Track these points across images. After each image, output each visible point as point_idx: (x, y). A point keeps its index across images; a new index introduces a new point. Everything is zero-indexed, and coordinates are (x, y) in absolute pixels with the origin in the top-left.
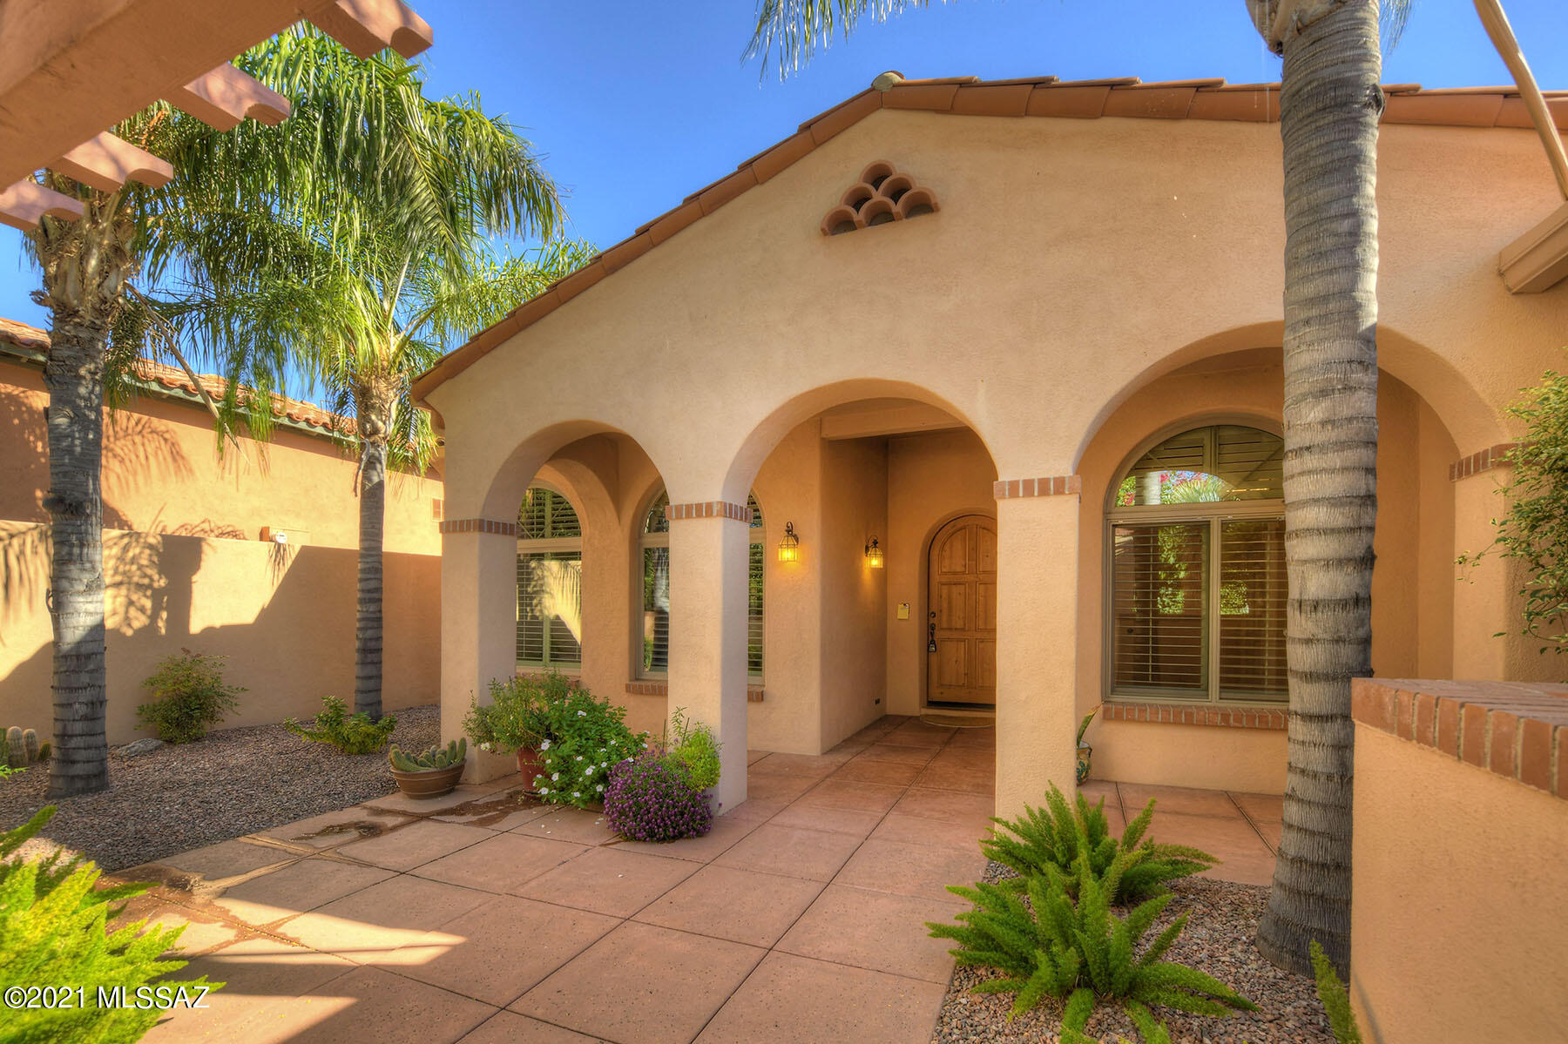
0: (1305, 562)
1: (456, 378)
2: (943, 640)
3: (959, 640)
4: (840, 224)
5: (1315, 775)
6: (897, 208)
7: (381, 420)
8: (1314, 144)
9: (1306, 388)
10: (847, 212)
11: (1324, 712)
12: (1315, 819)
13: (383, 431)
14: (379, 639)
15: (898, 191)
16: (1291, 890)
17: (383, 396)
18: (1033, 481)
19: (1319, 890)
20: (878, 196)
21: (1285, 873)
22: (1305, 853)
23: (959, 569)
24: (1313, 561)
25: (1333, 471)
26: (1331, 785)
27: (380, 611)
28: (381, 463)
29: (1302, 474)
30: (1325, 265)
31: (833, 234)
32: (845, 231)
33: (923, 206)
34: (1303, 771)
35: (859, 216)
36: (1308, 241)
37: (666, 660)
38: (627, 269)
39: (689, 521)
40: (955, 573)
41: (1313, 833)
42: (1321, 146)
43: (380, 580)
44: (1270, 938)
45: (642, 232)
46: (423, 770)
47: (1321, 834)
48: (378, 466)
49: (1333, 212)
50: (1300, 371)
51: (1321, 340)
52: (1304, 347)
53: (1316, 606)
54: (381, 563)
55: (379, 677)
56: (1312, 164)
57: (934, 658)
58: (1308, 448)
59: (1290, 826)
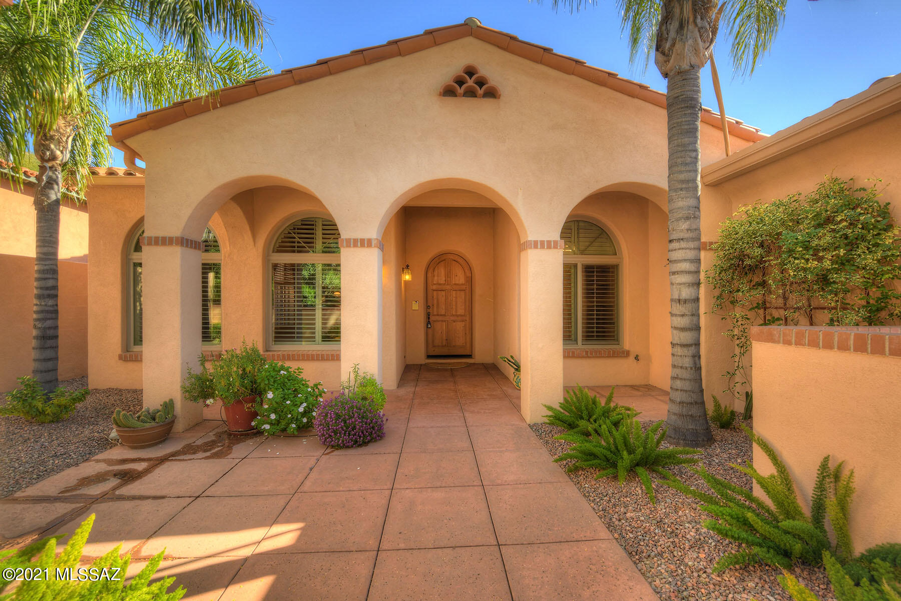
0: (681, 284)
1: (159, 131)
2: (435, 321)
3: (442, 321)
4: (448, 92)
5: (686, 368)
6: (480, 92)
7: (59, 150)
8: (684, 120)
9: (681, 215)
10: (453, 86)
11: (689, 343)
12: (687, 386)
13: (61, 158)
14: (56, 328)
15: (481, 83)
16: (680, 415)
17: (61, 130)
18: (544, 241)
19: (690, 413)
20: (470, 82)
21: (676, 409)
22: (684, 399)
23: (442, 281)
24: (684, 284)
25: (691, 249)
26: (692, 371)
27: (57, 305)
28: (58, 184)
29: (679, 249)
30: (688, 168)
31: (443, 96)
32: (450, 96)
33: (492, 94)
34: (681, 367)
35: (461, 91)
36: (682, 157)
37: (340, 337)
38: (310, 83)
39: (356, 249)
40: (440, 284)
41: (686, 391)
42: (686, 121)
43: (57, 279)
44: (673, 436)
45: (321, 63)
46: (147, 425)
47: (689, 391)
48: (56, 187)
49: (690, 148)
50: (679, 208)
51: (687, 198)
52: (680, 199)
53: (685, 301)
54: (57, 265)
55: (56, 359)
56: (683, 127)
57: (430, 331)
58: (682, 239)
59: (677, 390)
